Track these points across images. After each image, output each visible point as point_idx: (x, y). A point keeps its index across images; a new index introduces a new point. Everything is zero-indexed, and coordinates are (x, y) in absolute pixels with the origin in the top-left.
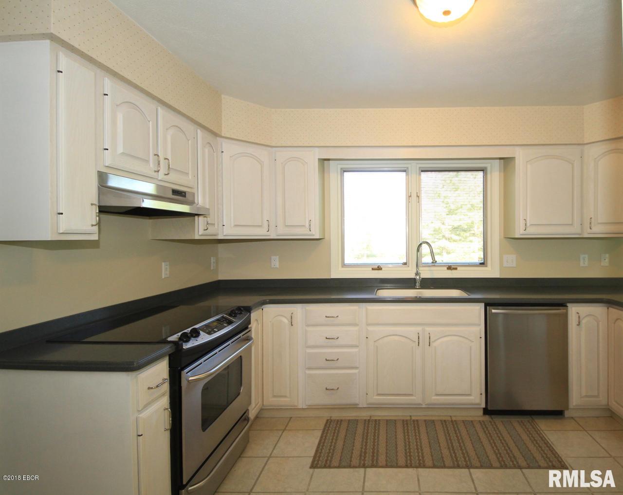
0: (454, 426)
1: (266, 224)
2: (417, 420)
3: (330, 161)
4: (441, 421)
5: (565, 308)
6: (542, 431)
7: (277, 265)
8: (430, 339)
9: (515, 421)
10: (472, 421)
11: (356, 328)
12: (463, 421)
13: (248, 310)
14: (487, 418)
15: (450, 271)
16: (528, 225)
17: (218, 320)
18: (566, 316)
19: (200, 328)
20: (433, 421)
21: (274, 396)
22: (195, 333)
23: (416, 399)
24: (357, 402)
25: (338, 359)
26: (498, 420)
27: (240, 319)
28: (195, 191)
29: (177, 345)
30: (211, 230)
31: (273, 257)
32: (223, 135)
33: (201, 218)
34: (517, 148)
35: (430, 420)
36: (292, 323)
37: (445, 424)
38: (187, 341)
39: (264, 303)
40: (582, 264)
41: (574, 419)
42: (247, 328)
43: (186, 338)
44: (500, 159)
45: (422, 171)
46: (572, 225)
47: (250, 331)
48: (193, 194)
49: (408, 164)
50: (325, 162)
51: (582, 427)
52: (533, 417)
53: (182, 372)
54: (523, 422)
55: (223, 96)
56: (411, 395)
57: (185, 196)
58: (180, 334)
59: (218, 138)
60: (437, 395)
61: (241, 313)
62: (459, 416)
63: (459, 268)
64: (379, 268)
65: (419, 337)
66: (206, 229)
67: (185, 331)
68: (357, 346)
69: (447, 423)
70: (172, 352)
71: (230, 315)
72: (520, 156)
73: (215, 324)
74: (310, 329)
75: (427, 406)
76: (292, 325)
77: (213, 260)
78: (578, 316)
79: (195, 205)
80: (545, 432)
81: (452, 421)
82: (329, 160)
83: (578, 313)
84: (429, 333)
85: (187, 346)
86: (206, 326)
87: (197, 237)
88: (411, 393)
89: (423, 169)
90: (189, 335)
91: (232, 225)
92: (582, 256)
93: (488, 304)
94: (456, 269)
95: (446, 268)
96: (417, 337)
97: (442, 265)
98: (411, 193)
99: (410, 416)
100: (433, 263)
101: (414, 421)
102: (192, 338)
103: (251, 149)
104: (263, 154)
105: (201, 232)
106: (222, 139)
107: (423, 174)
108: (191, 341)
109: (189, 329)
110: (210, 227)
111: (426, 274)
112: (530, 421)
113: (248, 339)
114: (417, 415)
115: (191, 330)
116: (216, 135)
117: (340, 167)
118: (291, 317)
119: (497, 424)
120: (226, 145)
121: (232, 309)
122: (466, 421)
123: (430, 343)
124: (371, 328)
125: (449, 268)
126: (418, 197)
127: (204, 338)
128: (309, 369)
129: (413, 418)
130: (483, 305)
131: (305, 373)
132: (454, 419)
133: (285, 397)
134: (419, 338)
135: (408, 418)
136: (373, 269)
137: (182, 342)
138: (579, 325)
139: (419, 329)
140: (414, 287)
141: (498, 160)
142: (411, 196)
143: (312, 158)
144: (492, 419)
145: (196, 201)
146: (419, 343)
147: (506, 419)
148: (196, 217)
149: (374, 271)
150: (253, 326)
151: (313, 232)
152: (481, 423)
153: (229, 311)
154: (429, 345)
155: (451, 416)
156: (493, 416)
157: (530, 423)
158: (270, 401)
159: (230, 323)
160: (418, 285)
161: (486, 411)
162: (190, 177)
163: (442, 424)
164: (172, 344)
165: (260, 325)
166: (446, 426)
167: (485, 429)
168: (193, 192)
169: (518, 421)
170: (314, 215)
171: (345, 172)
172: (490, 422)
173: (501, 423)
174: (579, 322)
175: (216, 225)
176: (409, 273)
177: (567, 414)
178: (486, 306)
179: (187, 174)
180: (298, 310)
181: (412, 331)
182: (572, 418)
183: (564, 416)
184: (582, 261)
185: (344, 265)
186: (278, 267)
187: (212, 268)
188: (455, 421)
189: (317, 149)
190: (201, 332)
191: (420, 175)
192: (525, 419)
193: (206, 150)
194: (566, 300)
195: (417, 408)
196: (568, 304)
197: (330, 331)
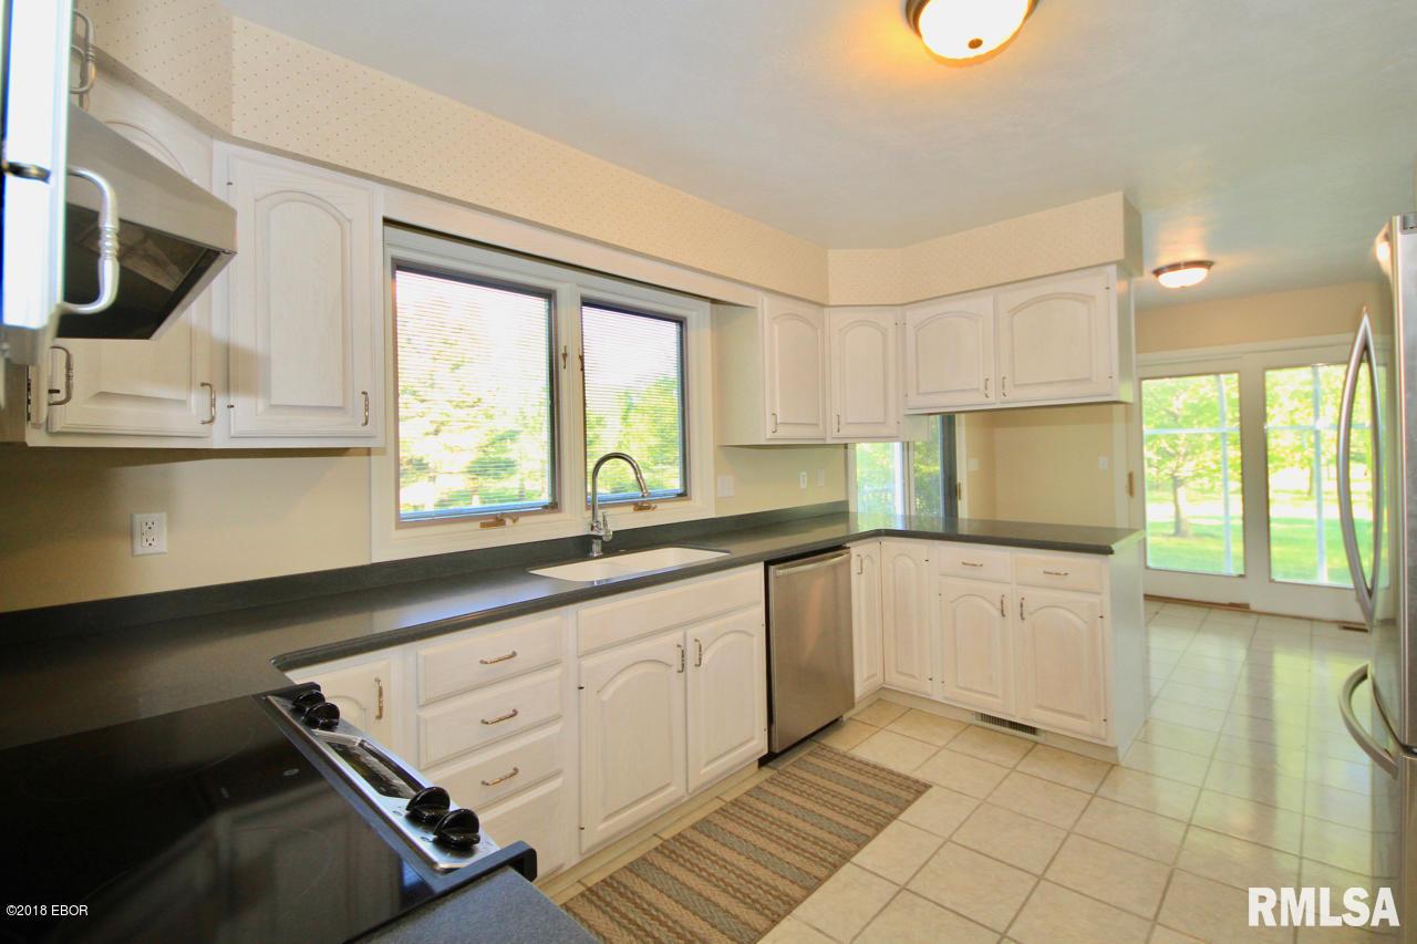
0: (742, 808)
4: (716, 812)
5: (845, 550)
8: (701, 649)
9: (802, 753)
10: (755, 786)
11: (556, 672)
12: (746, 794)
14: (771, 771)
15: (642, 514)
16: (778, 423)
18: (849, 563)
23: (674, 791)
25: (516, 770)
26: (786, 764)
34: (759, 292)
35: (699, 822)
36: (380, 711)
37: (727, 812)
40: (802, 486)
45: (586, 303)
46: (816, 425)
52: (816, 738)
54: (816, 751)
56: (668, 785)
60: (709, 763)
62: (730, 791)
63: (655, 506)
64: (497, 521)
65: (682, 652)
68: (556, 719)
69: (730, 809)
72: (765, 306)
74: (427, 713)
75: (693, 795)
76: (380, 718)
78: (859, 561)
81: (731, 803)
83: (858, 555)
84: (695, 640)
88: (667, 782)
89: (588, 301)
92: (801, 474)
94: (652, 507)
95: (631, 509)
96: (680, 655)
118: (381, 690)
119: (792, 773)
122: (749, 791)
123: (700, 660)
124: (589, 662)
125: (640, 507)
129: (666, 836)
130: (762, 565)
132: (729, 798)
134: (683, 655)
135: (659, 841)
136: (484, 524)
138: (861, 572)
139: (677, 636)
144: (774, 769)
146: (683, 665)
147: (792, 759)
149: (486, 531)
152: (770, 783)
154: (699, 664)
157: (824, 749)
160: (596, 548)
163: (723, 815)
166: (732, 814)
167: (790, 788)
169: (810, 755)
172: (780, 773)
173: (796, 768)
174: (861, 570)
177: (845, 716)
178: (768, 564)
180: (390, 665)
181: (665, 646)
182: (851, 719)
183: (842, 721)
185: (400, 523)
188: (736, 800)
189: (380, 189)
192: (813, 747)
194: (843, 537)
195: (675, 808)
196: (848, 545)
197: (493, 700)
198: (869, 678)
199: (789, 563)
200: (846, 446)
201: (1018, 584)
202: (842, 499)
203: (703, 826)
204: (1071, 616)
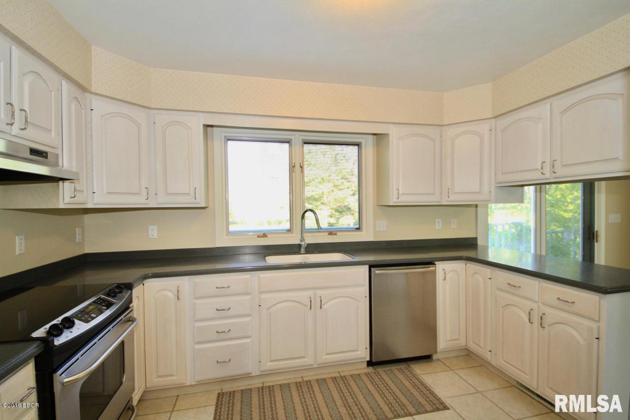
0: (344, 381)
1: (144, 192)
2: (310, 381)
3: (214, 128)
4: (332, 378)
5: (433, 265)
6: (419, 375)
7: (156, 235)
8: (321, 301)
9: (394, 368)
10: (359, 375)
11: (248, 297)
12: (351, 375)
13: (129, 287)
14: (371, 369)
15: (331, 236)
16: (400, 194)
17: (94, 302)
18: (434, 272)
19: (72, 316)
20: (324, 380)
21: (159, 377)
22: (69, 323)
23: (308, 361)
24: (250, 371)
25: (230, 330)
26: (381, 370)
27: (121, 299)
28: (59, 152)
29: (46, 342)
30: (79, 198)
31: (150, 227)
32: (93, 90)
33: (67, 184)
34: (391, 126)
35: (321, 379)
36: (178, 297)
37: (336, 381)
38: (59, 334)
39: (146, 277)
40: (437, 228)
41: (441, 361)
42: (128, 308)
43: (56, 331)
44: (374, 134)
45: (305, 143)
46: (434, 194)
47: (131, 311)
48: (57, 155)
49: (292, 135)
50: (208, 128)
51: (449, 368)
52: (408, 362)
53: (54, 375)
54: (402, 369)
55: (93, 47)
56: (304, 357)
57: (46, 157)
58: (48, 326)
59: (86, 94)
60: (328, 354)
61: (120, 292)
62: (346, 371)
63: (338, 233)
64: (264, 235)
65: (311, 300)
66: (73, 196)
67: (55, 322)
68: (249, 315)
69: (338, 380)
70: (40, 352)
71: (108, 295)
72: (394, 133)
73: (91, 307)
74: (197, 302)
75: (318, 366)
76: (179, 299)
77: (78, 231)
78: (444, 273)
79: (59, 168)
80: (422, 376)
81: (341, 377)
82: (212, 126)
83: (444, 269)
84: (320, 297)
85: (59, 341)
86: (81, 311)
87: (62, 206)
88: (304, 356)
89: (306, 141)
90: (61, 326)
91: (105, 192)
92: (437, 220)
93: (372, 266)
94: (336, 234)
95: (327, 234)
96: (310, 301)
97: (325, 230)
98: (294, 163)
99: (302, 377)
100: (318, 229)
101: (306, 382)
102: (65, 330)
103: (126, 109)
104: (140, 115)
105: (67, 200)
106: (92, 96)
107: (306, 146)
108: (64, 334)
109: (60, 318)
110: (78, 195)
111: (310, 239)
112: (407, 368)
113: (131, 320)
114: (310, 376)
115: (63, 320)
116: (84, 89)
117: (223, 135)
118: (178, 290)
119: (381, 374)
120: (95, 102)
121: (110, 288)
122: (353, 375)
123: (321, 306)
124: (263, 296)
125: (331, 233)
126: (301, 167)
127: (80, 328)
128: (198, 343)
129: (305, 379)
130: (367, 267)
131: (194, 347)
132: (342, 374)
133: (172, 375)
134: (311, 302)
135: (300, 380)
136: (258, 237)
137: (52, 338)
138: (445, 279)
139: (310, 293)
140: (298, 253)
141: (372, 136)
142: (294, 166)
143: (197, 123)
144: (375, 369)
145: (60, 164)
146: (311, 306)
147: (387, 368)
148: (61, 183)
149: (259, 239)
150: (135, 304)
151: (198, 200)
152: (366, 375)
153: (107, 290)
154: (321, 308)
155: (339, 372)
156: (375, 367)
157: (407, 369)
158: (155, 381)
159: (109, 305)
160: (303, 250)
161: (370, 363)
162: (53, 135)
163: (333, 381)
164: (39, 342)
165: (141, 302)
166: (337, 382)
167: (372, 381)
168: (57, 153)
169: (398, 369)
170: (199, 183)
171: (228, 140)
172: (374, 372)
173: (384, 373)
174: (445, 278)
175: (85, 192)
176: (294, 239)
177: (435, 357)
178: (371, 267)
179: (50, 131)
180: (185, 282)
181: (304, 296)
182: (439, 360)
183: (432, 359)
184: (437, 224)
185: (229, 233)
186: (156, 237)
187: (77, 241)
188: (344, 376)
189: (201, 115)
190: (76, 321)
191: (303, 146)
192: (403, 366)
193: (73, 106)
194: (434, 258)
195: (309, 368)
196: (436, 263)
197: (221, 302)
198: (451, 340)
199: (387, 268)
200: (476, 206)
201: (544, 304)
202: (474, 236)
203: (322, 382)
204: (574, 333)
